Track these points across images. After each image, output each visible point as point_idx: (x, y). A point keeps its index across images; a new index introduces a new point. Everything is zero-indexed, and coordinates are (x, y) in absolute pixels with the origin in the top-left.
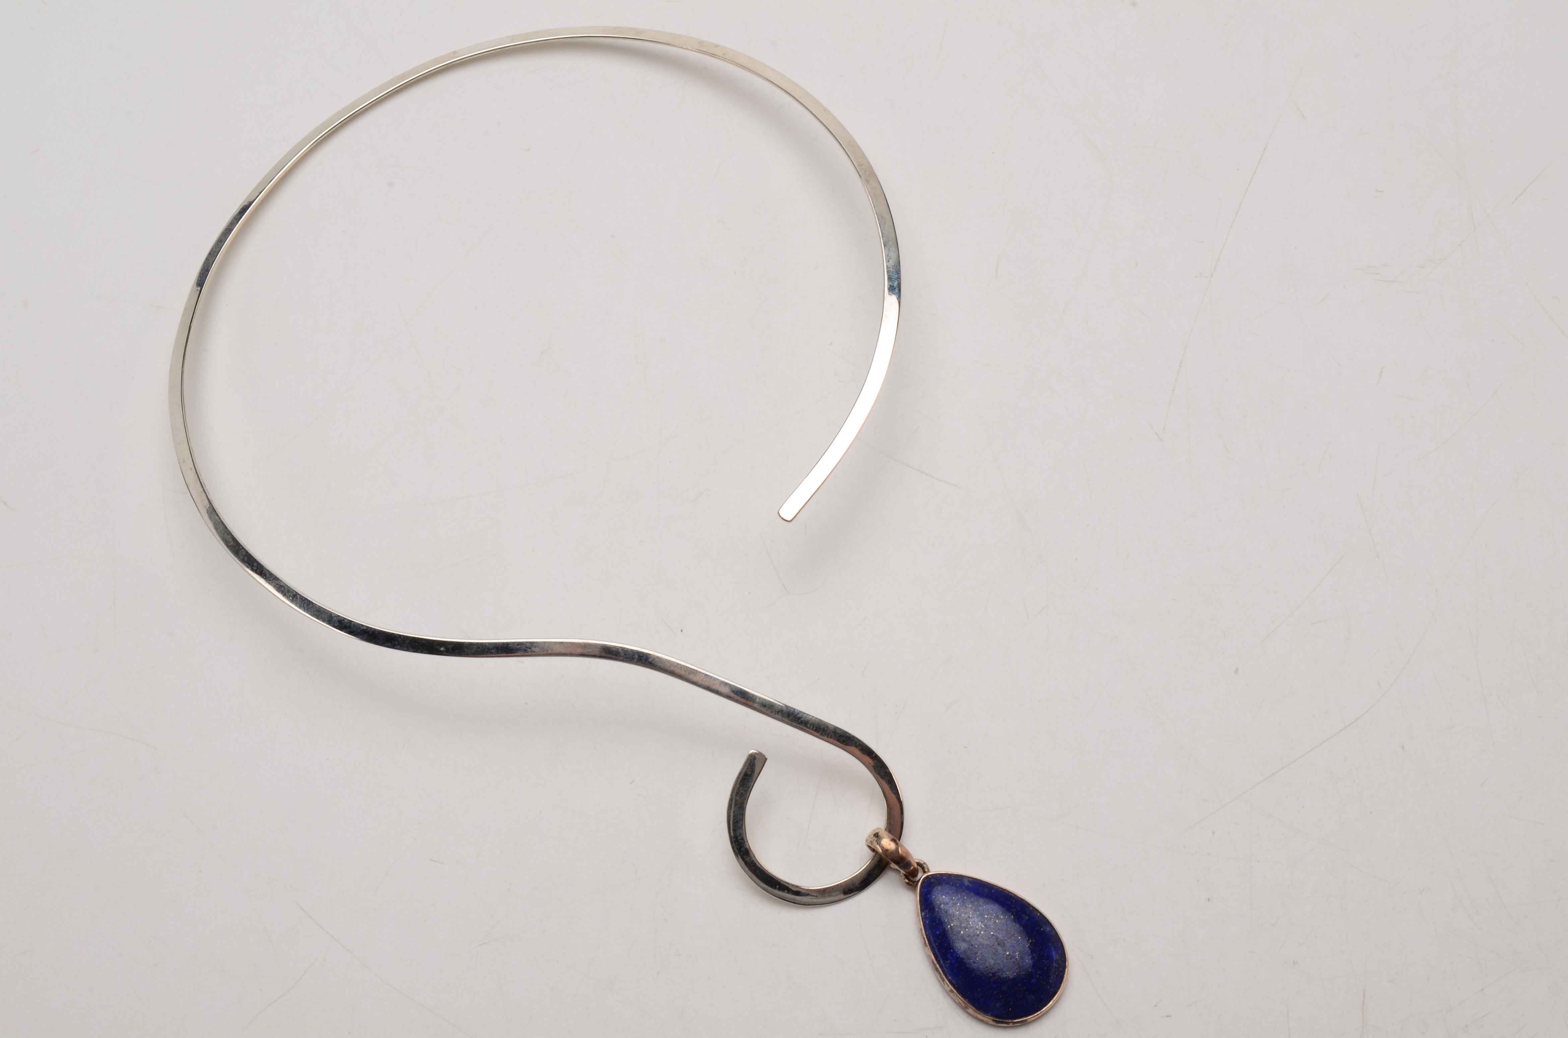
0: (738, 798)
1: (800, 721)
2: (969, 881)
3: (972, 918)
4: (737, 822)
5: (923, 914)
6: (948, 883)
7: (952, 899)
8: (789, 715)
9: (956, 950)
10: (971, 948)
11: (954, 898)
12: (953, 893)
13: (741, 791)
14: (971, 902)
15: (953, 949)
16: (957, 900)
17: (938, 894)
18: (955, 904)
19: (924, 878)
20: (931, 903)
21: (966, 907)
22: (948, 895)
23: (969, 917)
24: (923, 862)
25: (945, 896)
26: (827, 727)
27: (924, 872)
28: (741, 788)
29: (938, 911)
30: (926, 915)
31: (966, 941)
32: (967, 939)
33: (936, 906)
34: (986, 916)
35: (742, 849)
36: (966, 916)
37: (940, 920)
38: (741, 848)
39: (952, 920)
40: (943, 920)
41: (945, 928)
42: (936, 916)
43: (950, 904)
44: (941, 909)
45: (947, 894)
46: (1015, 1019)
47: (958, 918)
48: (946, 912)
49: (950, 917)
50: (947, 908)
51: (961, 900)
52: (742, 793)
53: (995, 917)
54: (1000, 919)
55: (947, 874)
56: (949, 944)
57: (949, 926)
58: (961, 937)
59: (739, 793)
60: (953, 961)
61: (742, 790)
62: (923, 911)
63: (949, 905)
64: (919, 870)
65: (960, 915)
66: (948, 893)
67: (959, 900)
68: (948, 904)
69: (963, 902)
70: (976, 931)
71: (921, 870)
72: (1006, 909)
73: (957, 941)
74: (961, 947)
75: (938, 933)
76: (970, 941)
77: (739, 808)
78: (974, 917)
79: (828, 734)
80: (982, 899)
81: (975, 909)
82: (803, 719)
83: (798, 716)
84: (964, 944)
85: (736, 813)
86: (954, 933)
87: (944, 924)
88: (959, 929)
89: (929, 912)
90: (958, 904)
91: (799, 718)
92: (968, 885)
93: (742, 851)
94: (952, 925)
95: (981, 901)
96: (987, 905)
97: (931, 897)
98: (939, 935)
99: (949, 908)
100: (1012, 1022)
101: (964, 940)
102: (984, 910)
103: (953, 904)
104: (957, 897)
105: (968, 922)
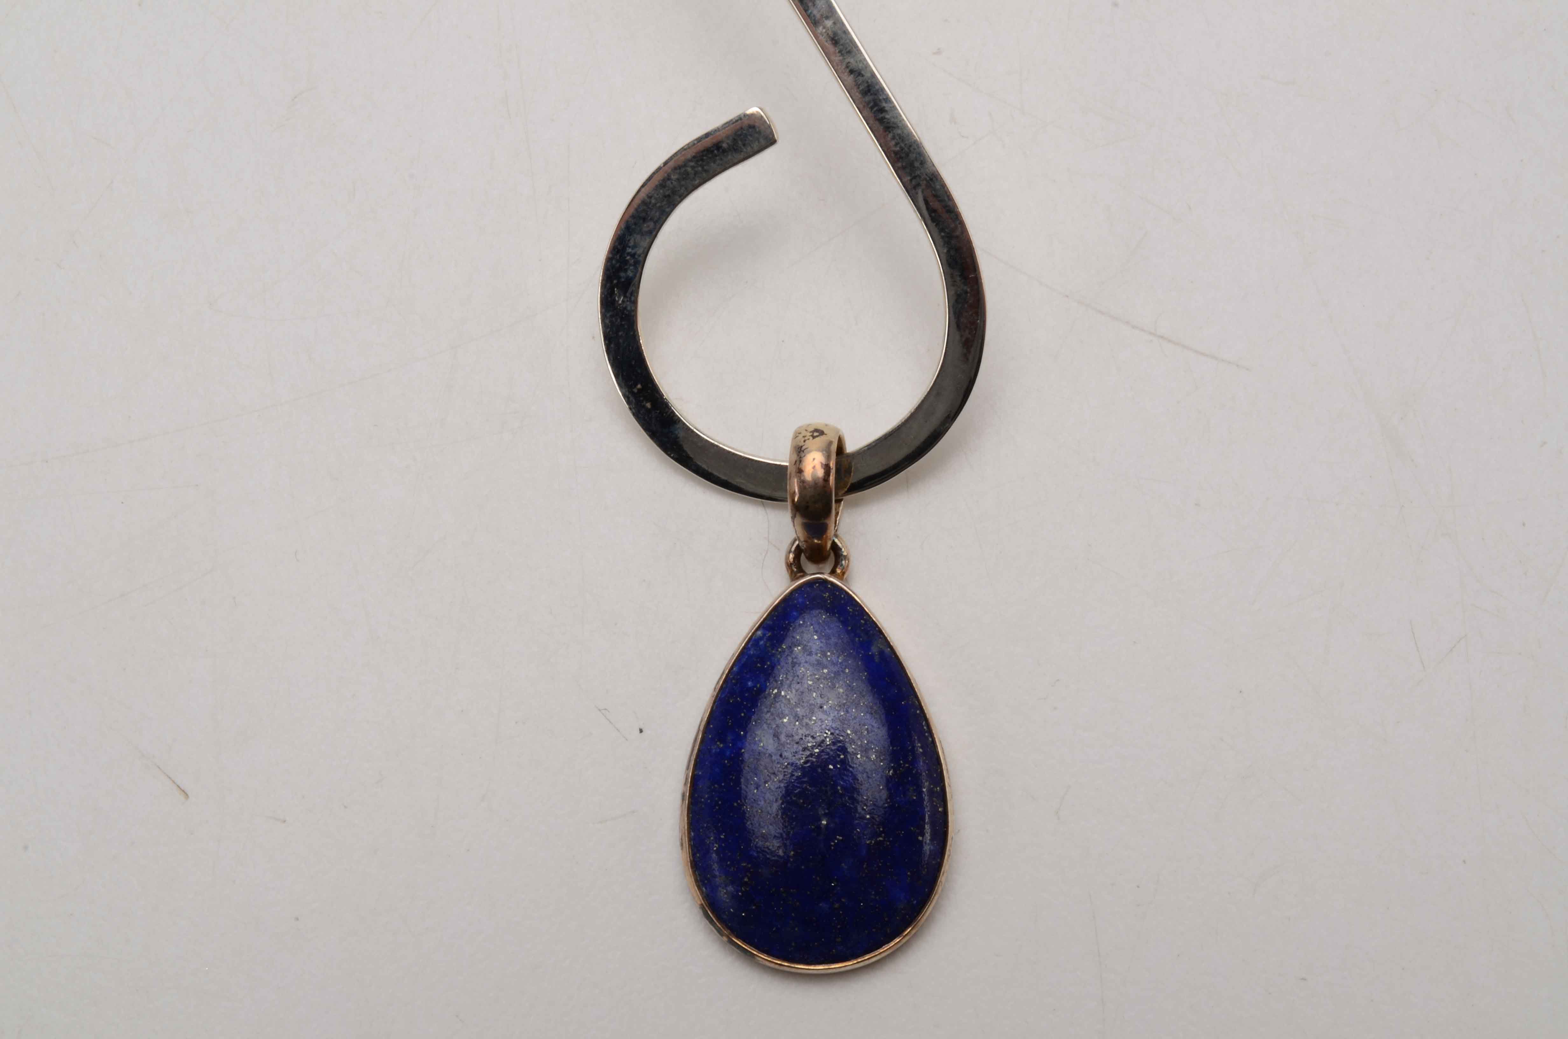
0: (674, 177)
1: (881, 116)
2: (882, 653)
3: (825, 712)
4: (644, 220)
5: (759, 633)
6: (845, 623)
7: (824, 654)
8: (869, 91)
9: (749, 738)
10: (774, 758)
11: (829, 654)
12: (836, 644)
13: (689, 169)
14: (850, 688)
15: (746, 733)
16: (831, 661)
17: (812, 625)
18: (820, 665)
19: (820, 579)
20: (786, 629)
21: (833, 687)
22: (823, 641)
23: (821, 707)
24: (845, 554)
25: (819, 639)
26: (923, 163)
27: (833, 572)
28: (692, 164)
29: (784, 651)
30: (761, 639)
31: (778, 739)
32: (783, 738)
33: (788, 641)
34: (849, 732)
35: (622, 274)
36: (819, 701)
37: (773, 667)
38: (620, 269)
39: (790, 686)
40: (776, 671)
41: (766, 687)
42: (773, 655)
43: (813, 658)
44: (792, 652)
45: (822, 636)
46: (738, 937)
47: (802, 693)
48: (794, 664)
49: (791, 679)
50: (802, 658)
51: (835, 669)
52: (688, 174)
53: (861, 746)
54: (868, 758)
55: (861, 606)
56: (748, 719)
57: (776, 691)
58: (777, 726)
59: (683, 170)
60: (728, 753)
61: (693, 167)
62: (764, 628)
63: (808, 657)
64: (829, 560)
65: (810, 690)
66: (828, 638)
67: (834, 664)
68: (810, 654)
69: (837, 674)
70: (810, 739)
71: (834, 560)
72: (893, 752)
73: (765, 726)
74: (760, 741)
75: (750, 684)
76: (783, 745)
77: (665, 196)
78: (829, 715)
79: (915, 177)
80: (870, 699)
81: (844, 704)
82: (887, 116)
83: (884, 104)
84: (771, 741)
85: (653, 201)
86: (772, 710)
87: (772, 680)
88: (787, 712)
89: (770, 639)
90: (825, 671)
91: (882, 110)
92: (873, 655)
93: (619, 278)
94: (783, 693)
95: (868, 700)
96: (868, 716)
97: (796, 618)
98: (750, 690)
99: (806, 662)
100: (728, 937)
101: (776, 736)
102: (855, 718)
103: (818, 661)
104: (834, 658)
105: (812, 712)
